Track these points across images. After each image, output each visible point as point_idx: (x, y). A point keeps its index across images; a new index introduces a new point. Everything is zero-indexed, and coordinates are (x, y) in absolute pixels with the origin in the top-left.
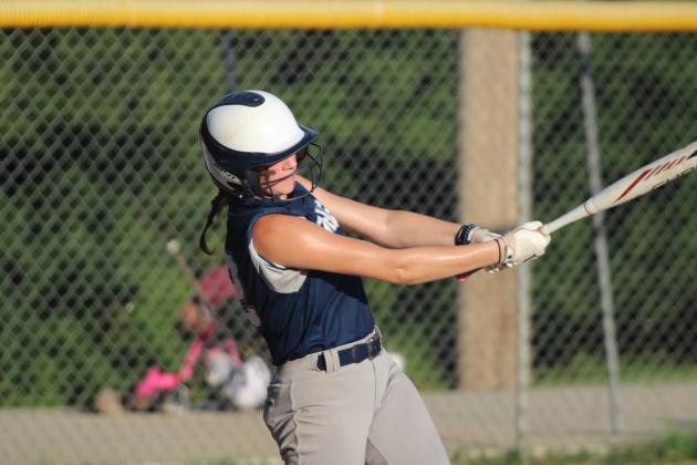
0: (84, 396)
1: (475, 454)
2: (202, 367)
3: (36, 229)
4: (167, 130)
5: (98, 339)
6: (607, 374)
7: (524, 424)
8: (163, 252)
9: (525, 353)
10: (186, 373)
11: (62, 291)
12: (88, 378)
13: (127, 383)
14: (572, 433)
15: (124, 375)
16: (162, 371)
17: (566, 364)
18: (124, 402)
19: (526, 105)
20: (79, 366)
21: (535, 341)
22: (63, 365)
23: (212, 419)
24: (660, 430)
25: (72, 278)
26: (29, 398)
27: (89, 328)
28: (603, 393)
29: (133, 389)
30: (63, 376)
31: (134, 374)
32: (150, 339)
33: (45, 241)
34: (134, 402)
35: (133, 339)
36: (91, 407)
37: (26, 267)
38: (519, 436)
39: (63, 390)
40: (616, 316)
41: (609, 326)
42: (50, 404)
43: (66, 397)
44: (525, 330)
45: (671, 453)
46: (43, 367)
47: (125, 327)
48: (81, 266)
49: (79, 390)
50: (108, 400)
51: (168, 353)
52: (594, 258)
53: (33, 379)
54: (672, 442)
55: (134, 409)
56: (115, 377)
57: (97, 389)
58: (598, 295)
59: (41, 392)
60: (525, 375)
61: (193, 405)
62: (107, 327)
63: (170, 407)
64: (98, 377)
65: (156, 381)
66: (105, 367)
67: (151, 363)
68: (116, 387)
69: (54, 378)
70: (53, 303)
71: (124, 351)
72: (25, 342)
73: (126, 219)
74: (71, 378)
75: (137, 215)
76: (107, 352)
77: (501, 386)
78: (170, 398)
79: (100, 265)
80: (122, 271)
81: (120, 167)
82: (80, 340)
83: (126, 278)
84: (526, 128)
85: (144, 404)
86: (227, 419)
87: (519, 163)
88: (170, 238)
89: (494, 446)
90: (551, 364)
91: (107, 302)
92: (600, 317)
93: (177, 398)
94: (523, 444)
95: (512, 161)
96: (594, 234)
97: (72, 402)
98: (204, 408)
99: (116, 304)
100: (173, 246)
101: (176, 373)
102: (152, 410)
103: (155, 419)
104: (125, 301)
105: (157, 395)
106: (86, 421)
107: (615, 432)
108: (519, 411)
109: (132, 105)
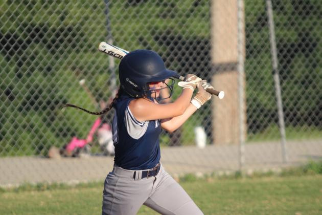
0: (43, 151)
1: (221, 173)
2: (96, 136)
3: (20, 76)
4: (78, 29)
5: (49, 125)
6: (280, 137)
7: (243, 160)
8: (78, 85)
9: (243, 127)
10: (89, 139)
11: (32, 103)
12: (44, 143)
13: (62, 145)
14: (265, 163)
15: (61, 141)
16: (78, 139)
17: (262, 132)
18: (61, 153)
19: (241, 15)
20: (41, 137)
21: (248, 122)
22: (33, 137)
24: (305, 161)
25: (36, 98)
26: (18, 152)
27: (45, 120)
28: (279, 145)
29: (65, 147)
30: (33, 141)
31: (65, 141)
32: (73, 124)
33: (24, 81)
34: (65, 153)
35: (65, 124)
36: (46, 156)
37: (16, 93)
38: (241, 165)
39: (33, 148)
40: (284, 110)
41: (281, 114)
42: (27, 154)
43: (35, 151)
44: (243, 117)
45: (310, 171)
46: (24, 138)
47: (61, 119)
48: (40, 92)
49: (41, 148)
50: (54, 152)
51: (81, 130)
52: (273, 84)
53: (20, 143)
54: (310, 166)
55: (66, 156)
56: (57, 141)
57: (49, 148)
58: (276, 100)
59: (24, 149)
60: (243, 137)
61: (93, 154)
62: (53, 119)
63: (82, 155)
64: (49, 142)
65: (76, 143)
66: (52, 137)
67: (73, 135)
68: (58, 146)
69: (29, 143)
70: (28, 109)
71: (61, 130)
72: (16, 127)
73: (60, 70)
74: (37, 143)
75: (65, 68)
76: (53, 130)
77: (232, 143)
78: (82, 151)
79: (49, 91)
80: (59, 94)
81: (57, 47)
82: (40, 126)
83: (61, 97)
84: (242, 26)
85: (71, 154)
87: (239, 41)
88: (81, 79)
89: (229, 170)
90: (254, 132)
91: (53, 108)
92: (277, 110)
93: (85, 150)
94: (243, 169)
95: (235, 40)
96: (273, 73)
97: (38, 153)
98: (97, 155)
99: (56, 109)
100: (82, 82)
101: (85, 139)
102: (74, 156)
103: (75, 160)
104: (61, 107)
105: (75, 150)
106: (44, 162)
107: (285, 162)
108: (240, 154)
109: (62, 19)
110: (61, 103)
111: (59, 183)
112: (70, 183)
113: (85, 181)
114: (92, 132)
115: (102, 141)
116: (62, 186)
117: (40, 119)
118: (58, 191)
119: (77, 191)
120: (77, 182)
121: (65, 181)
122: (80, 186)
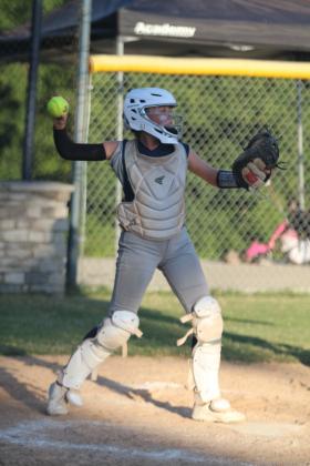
2: (279, 242)
4: (274, 126)
10: (272, 244)
11: (220, 203)
13: (241, 249)
23: (281, 268)
27: (232, 221)
29: (244, 252)
30: (219, 244)
36: (223, 259)
42: (213, 258)
50: (233, 256)
51: (262, 234)
61: (275, 260)
65: (256, 248)
68: (236, 250)
69: (213, 245)
76: (241, 234)
85: (250, 259)
86: (289, 268)
100: (268, 183)
101: (267, 244)
103: (255, 266)
106: (226, 266)
109: (257, 114)
110: (242, 203)
111: (234, 289)
112: (248, 290)
113: (263, 290)
114: (275, 237)
115: (285, 248)
116: (238, 294)
117: (227, 220)
118: (233, 299)
119: (253, 300)
120: (254, 290)
121: (241, 288)
122: (256, 295)
